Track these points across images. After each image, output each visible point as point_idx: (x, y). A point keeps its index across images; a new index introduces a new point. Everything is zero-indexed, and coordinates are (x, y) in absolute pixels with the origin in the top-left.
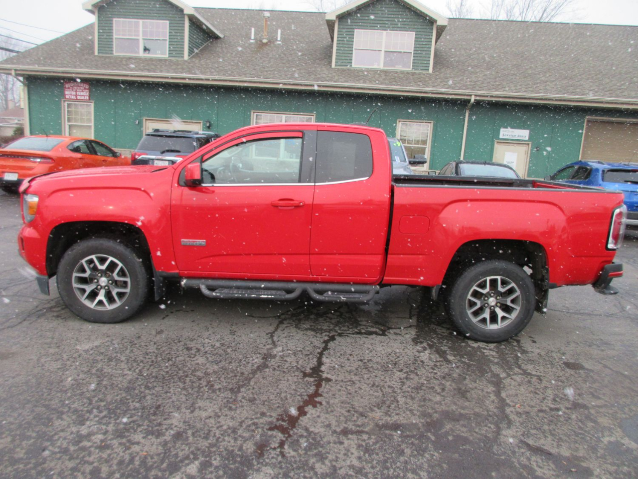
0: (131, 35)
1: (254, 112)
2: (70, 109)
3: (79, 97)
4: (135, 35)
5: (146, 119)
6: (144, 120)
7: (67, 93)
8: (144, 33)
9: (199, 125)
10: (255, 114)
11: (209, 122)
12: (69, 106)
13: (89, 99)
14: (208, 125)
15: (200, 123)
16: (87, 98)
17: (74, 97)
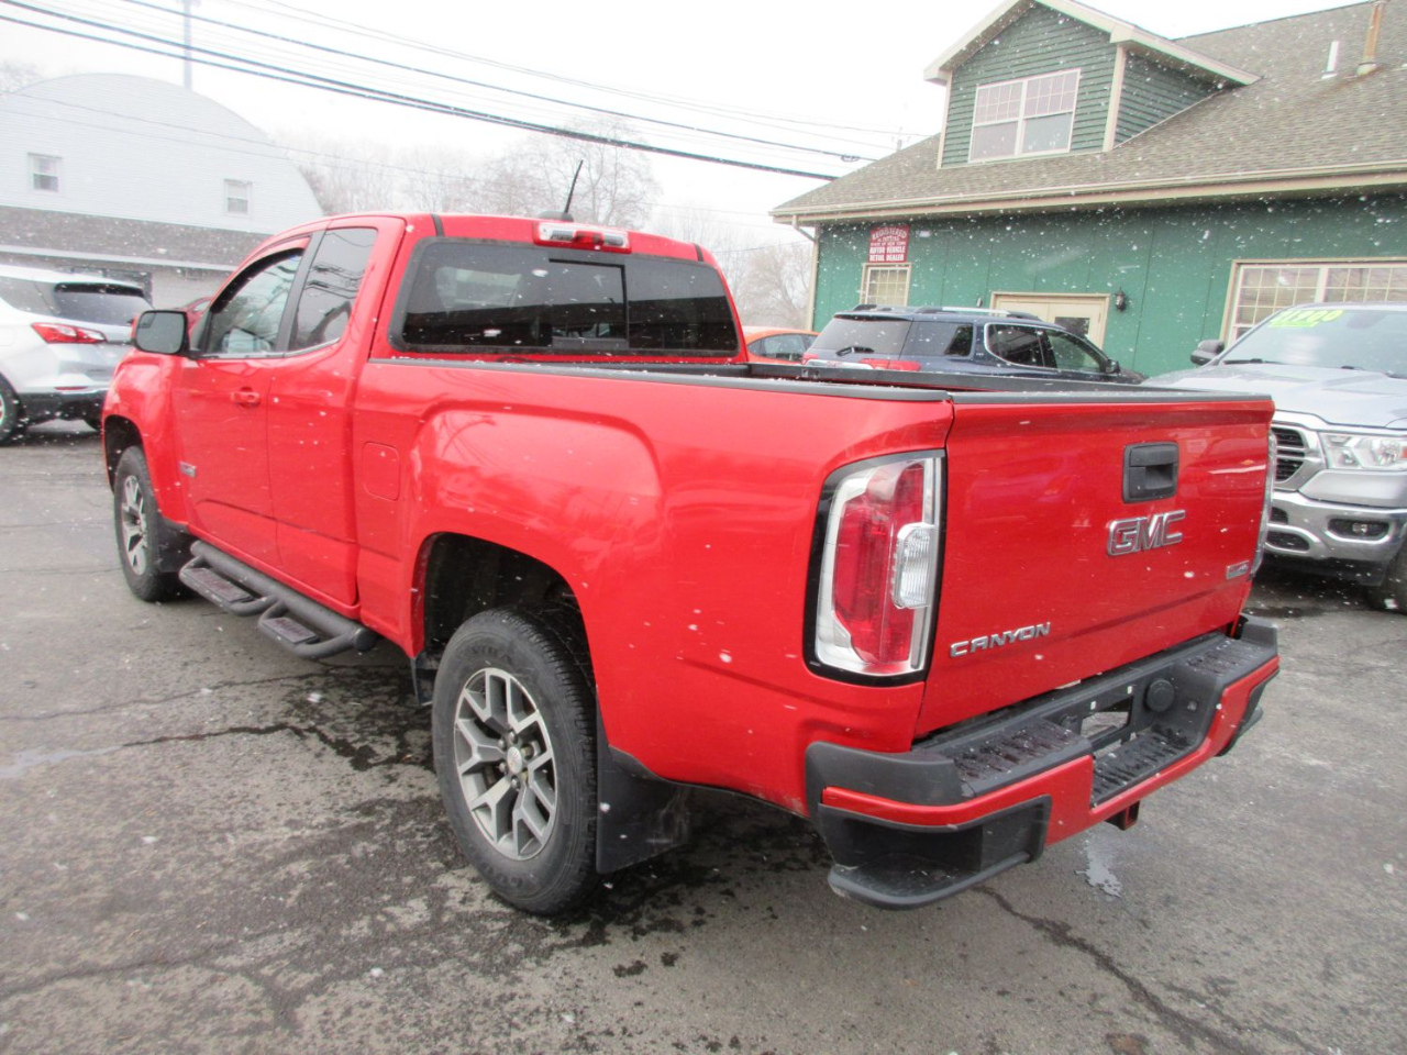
0: (1004, 117)
1: (1240, 264)
2: (874, 282)
3: (889, 258)
4: (1010, 116)
5: (997, 296)
6: (993, 297)
7: (872, 250)
8: (1030, 106)
9: (1101, 302)
10: (1243, 268)
11: (1123, 295)
12: (874, 273)
13: (905, 260)
14: (1119, 301)
15: (1104, 298)
16: (901, 257)
17: (881, 258)
